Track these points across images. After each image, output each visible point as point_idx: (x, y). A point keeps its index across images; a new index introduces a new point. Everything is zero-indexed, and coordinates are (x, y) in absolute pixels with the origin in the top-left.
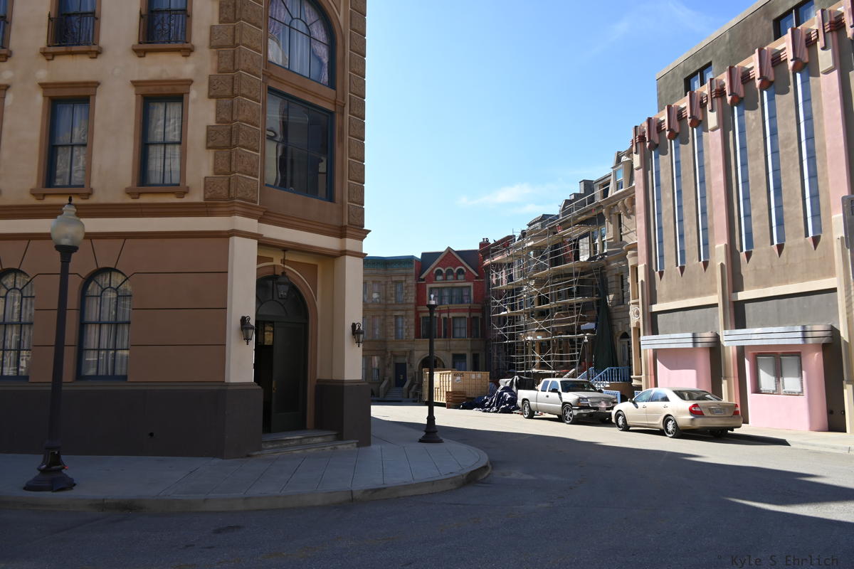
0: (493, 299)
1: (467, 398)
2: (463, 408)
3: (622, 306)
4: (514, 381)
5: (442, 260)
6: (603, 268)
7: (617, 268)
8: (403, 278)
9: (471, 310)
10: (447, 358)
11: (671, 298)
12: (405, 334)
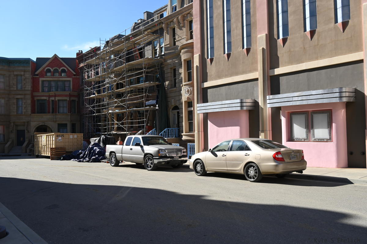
0: (85, 87)
1: (67, 152)
2: (63, 160)
3: (175, 89)
4: (102, 139)
5: (51, 62)
6: (162, 64)
7: (172, 64)
8: (22, 73)
9: (70, 96)
10: (54, 126)
11: (219, 77)
12: (25, 111)
